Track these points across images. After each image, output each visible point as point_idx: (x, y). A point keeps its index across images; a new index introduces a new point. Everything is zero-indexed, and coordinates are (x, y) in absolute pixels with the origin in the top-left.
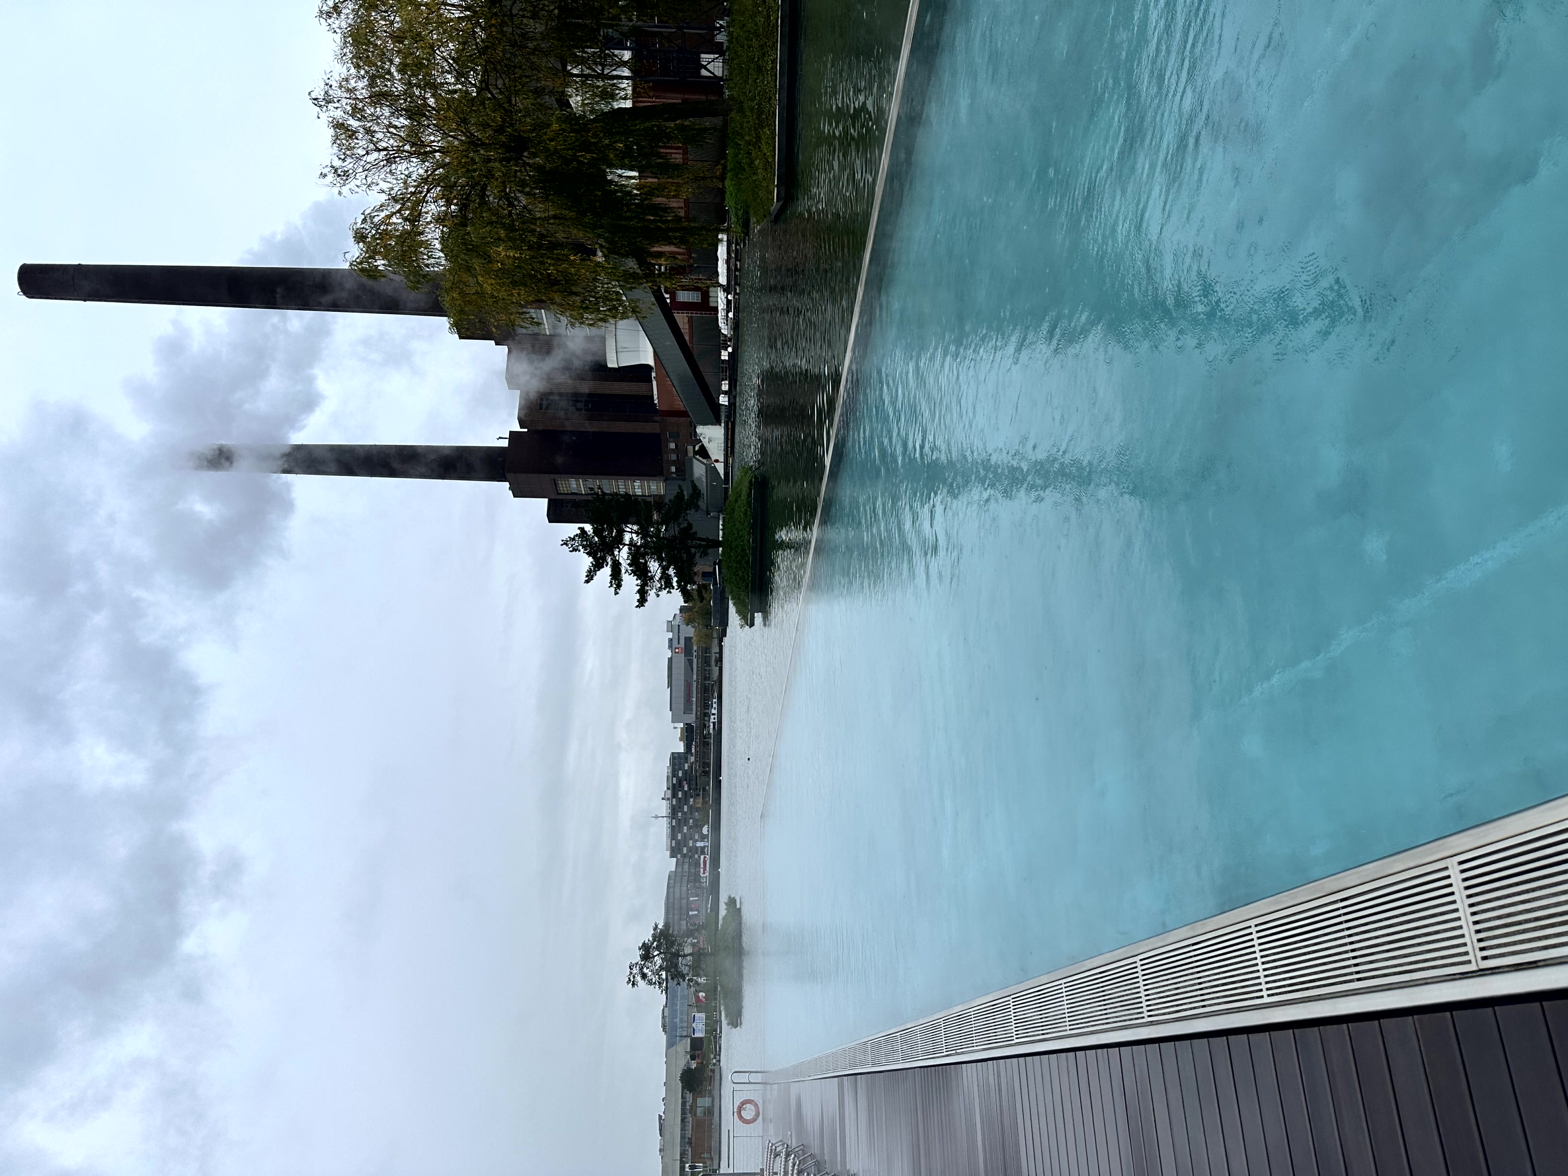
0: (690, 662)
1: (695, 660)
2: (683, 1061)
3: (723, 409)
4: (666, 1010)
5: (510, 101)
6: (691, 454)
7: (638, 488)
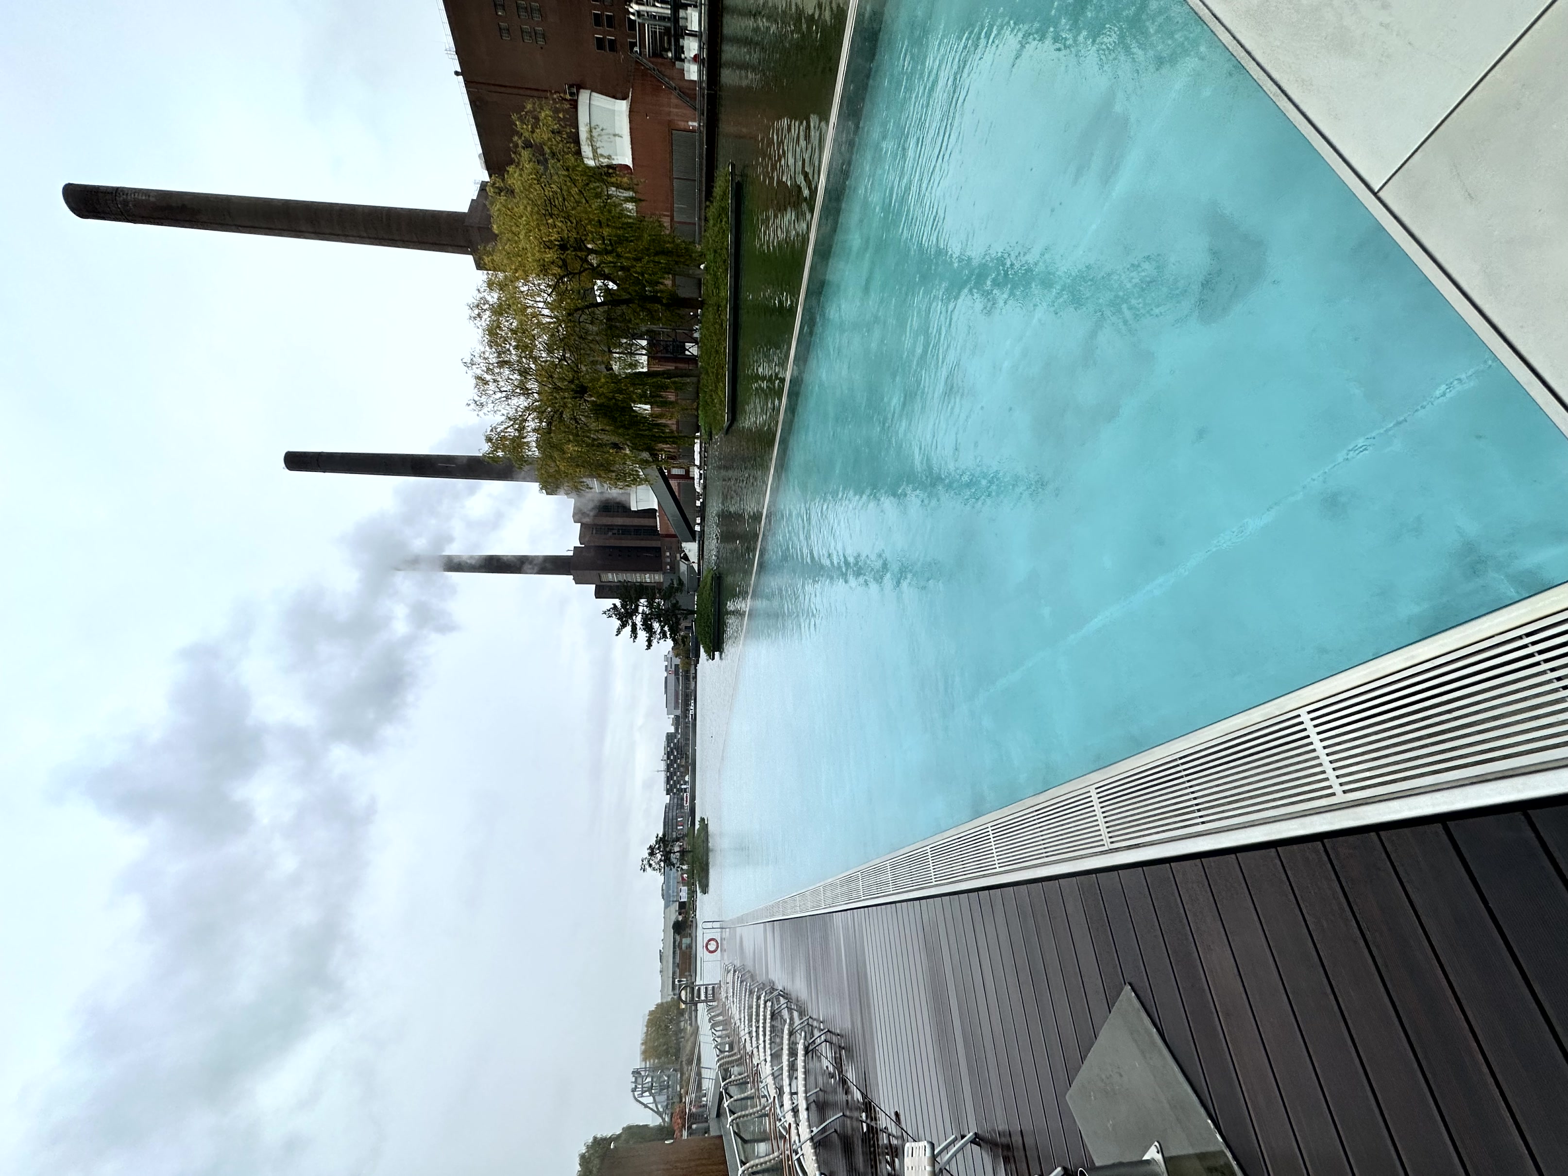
0: (678, 679)
1: (681, 678)
2: (674, 916)
3: (697, 533)
4: (664, 886)
5: (577, 366)
6: (678, 558)
7: (648, 578)
